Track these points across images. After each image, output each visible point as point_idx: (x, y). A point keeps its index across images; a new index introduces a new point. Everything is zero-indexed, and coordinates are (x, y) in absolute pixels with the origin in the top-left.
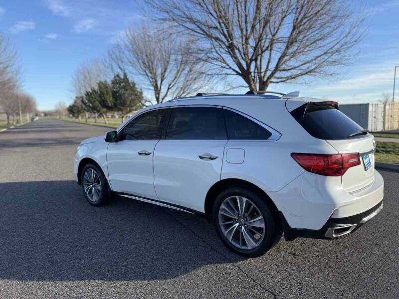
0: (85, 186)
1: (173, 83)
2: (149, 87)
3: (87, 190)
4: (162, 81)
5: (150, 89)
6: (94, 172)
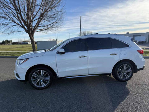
6: (43, 72)
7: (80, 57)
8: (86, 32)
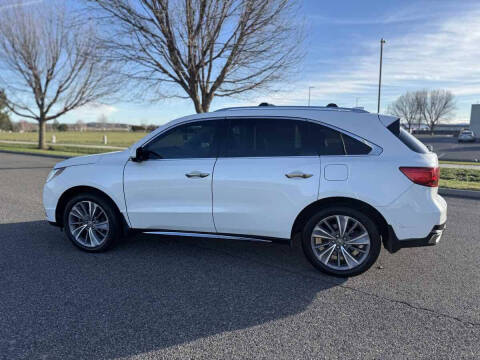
0: (71, 228)
1: (67, 84)
2: (24, 88)
3: (77, 232)
4: (48, 81)
5: (25, 91)
6: (92, 206)
7: (188, 176)
8: (425, 93)
